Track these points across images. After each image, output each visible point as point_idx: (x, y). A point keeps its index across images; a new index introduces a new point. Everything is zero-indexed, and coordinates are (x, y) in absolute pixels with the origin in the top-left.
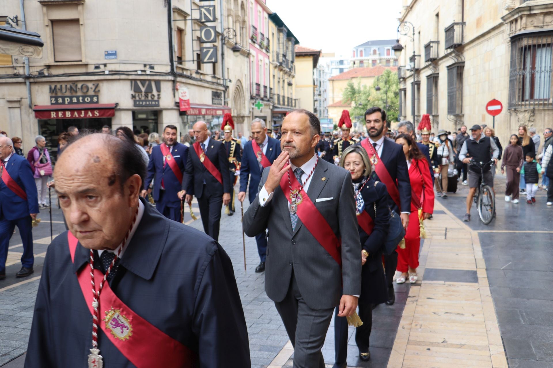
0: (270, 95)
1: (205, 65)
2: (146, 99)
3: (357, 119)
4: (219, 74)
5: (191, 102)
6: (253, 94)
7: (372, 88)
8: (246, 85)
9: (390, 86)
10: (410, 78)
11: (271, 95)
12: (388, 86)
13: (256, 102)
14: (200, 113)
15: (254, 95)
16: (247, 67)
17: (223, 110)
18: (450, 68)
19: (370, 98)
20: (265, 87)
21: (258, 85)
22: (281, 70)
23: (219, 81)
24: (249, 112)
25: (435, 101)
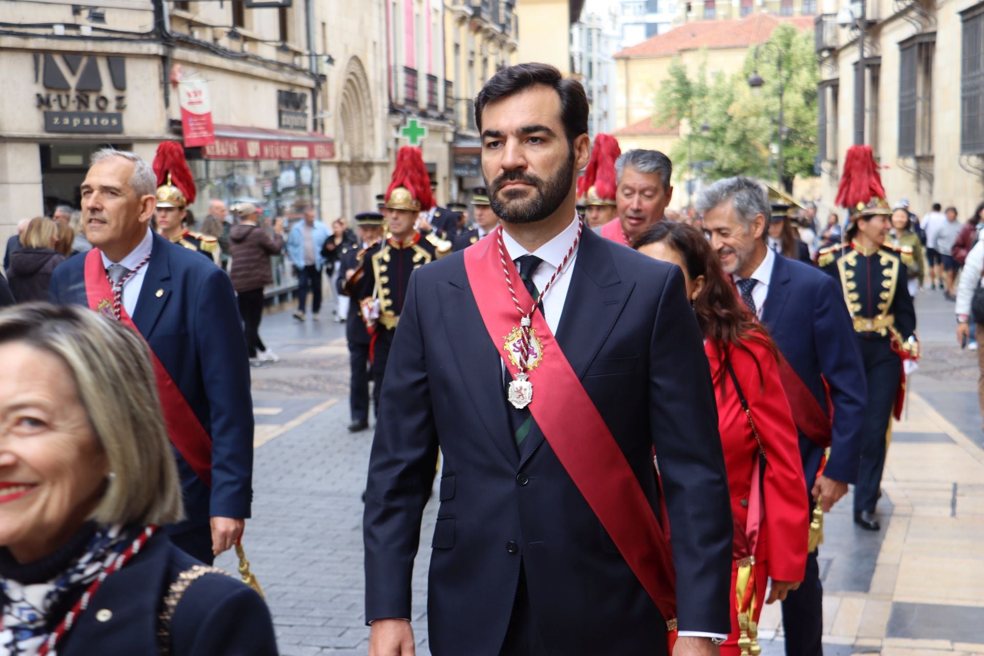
0: (446, 102)
1: (256, 12)
2: (83, 109)
3: (695, 171)
4: (297, 41)
5: (216, 120)
6: (397, 98)
7: (740, 79)
8: (375, 72)
9: (791, 72)
10: (851, 49)
11: (449, 100)
12: (785, 73)
13: (405, 122)
14: (243, 153)
15: (401, 101)
16: (380, 19)
17: (310, 145)
18: (969, 16)
19: (734, 109)
20: (432, 79)
21: (411, 72)
22: (478, 29)
23: (297, 60)
24: (385, 150)
25: (924, 115)
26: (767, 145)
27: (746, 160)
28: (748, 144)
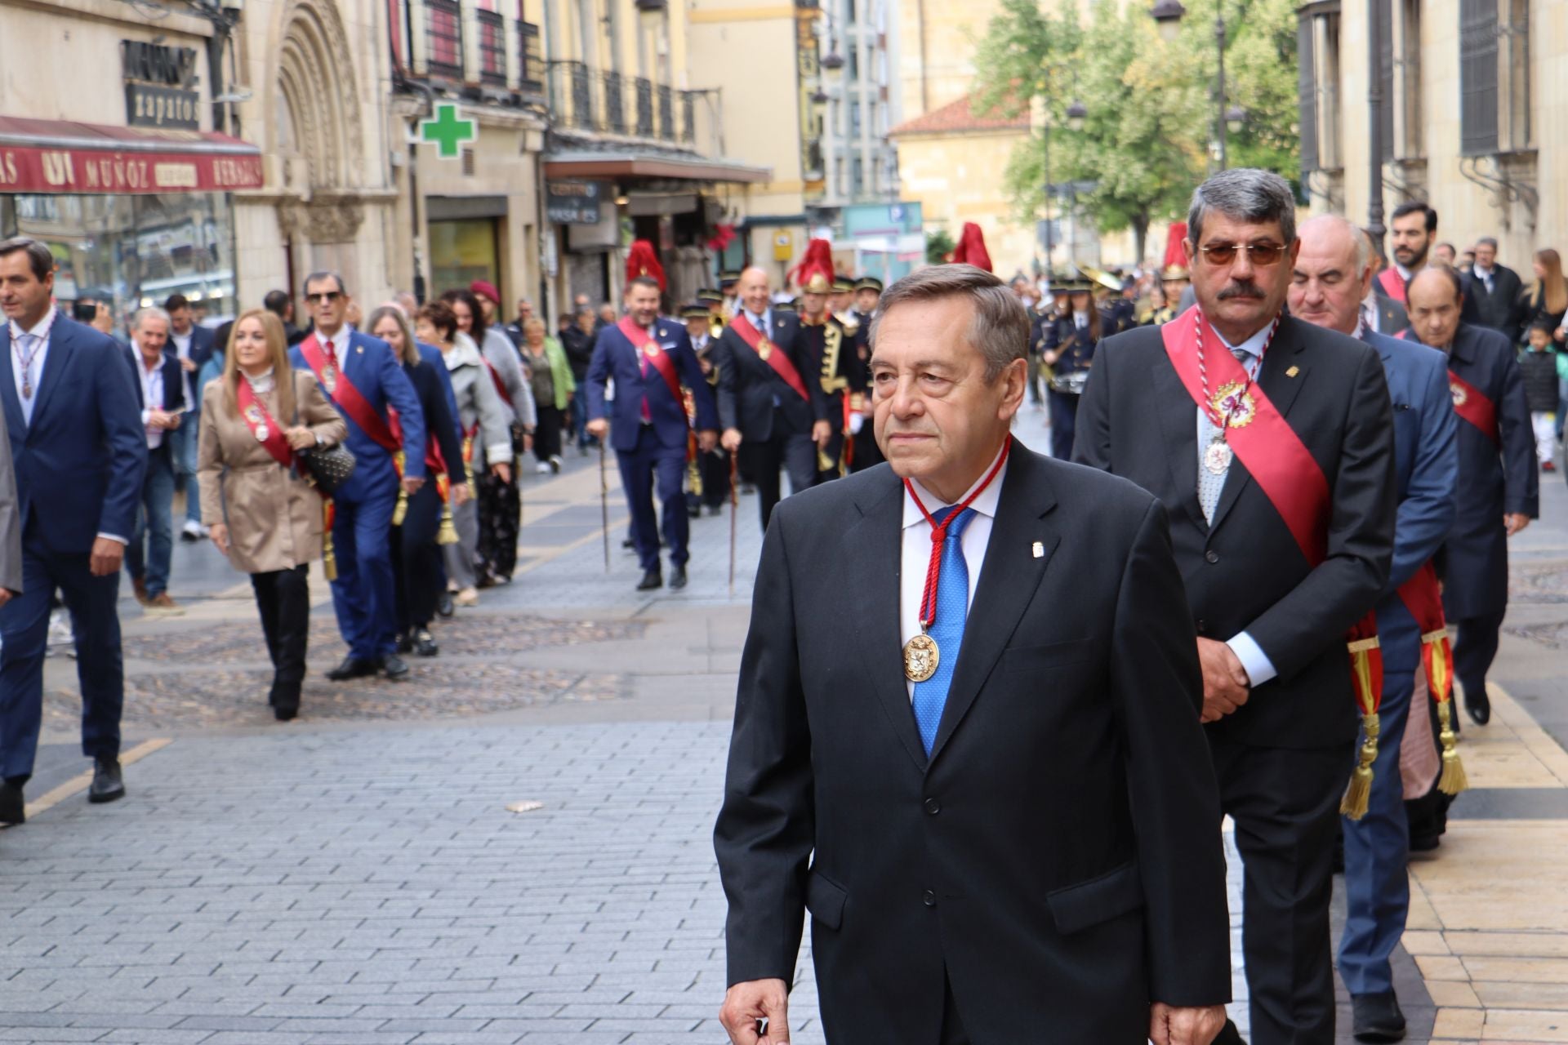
0: (524, 69)
6: (410, 59)
7: (1146, 11)
13: (428, 111)
14: (30, 179)
15: (420, 67)
17: (203, 163)
19: (1135, 73)
20: (491, 18)
21: (442, 5)
24: (388, 169)
25: (1513, 67)
26: (1204, 145)
27: (1162, 177)
28: (1168, 143)
